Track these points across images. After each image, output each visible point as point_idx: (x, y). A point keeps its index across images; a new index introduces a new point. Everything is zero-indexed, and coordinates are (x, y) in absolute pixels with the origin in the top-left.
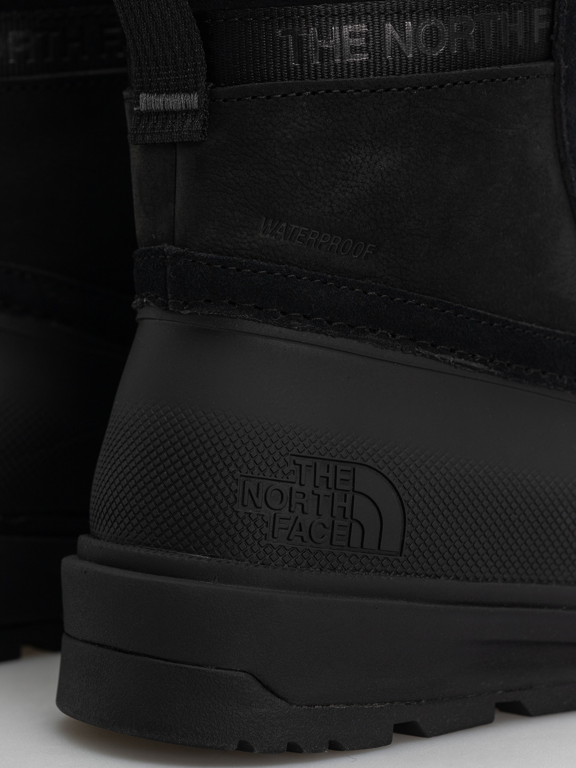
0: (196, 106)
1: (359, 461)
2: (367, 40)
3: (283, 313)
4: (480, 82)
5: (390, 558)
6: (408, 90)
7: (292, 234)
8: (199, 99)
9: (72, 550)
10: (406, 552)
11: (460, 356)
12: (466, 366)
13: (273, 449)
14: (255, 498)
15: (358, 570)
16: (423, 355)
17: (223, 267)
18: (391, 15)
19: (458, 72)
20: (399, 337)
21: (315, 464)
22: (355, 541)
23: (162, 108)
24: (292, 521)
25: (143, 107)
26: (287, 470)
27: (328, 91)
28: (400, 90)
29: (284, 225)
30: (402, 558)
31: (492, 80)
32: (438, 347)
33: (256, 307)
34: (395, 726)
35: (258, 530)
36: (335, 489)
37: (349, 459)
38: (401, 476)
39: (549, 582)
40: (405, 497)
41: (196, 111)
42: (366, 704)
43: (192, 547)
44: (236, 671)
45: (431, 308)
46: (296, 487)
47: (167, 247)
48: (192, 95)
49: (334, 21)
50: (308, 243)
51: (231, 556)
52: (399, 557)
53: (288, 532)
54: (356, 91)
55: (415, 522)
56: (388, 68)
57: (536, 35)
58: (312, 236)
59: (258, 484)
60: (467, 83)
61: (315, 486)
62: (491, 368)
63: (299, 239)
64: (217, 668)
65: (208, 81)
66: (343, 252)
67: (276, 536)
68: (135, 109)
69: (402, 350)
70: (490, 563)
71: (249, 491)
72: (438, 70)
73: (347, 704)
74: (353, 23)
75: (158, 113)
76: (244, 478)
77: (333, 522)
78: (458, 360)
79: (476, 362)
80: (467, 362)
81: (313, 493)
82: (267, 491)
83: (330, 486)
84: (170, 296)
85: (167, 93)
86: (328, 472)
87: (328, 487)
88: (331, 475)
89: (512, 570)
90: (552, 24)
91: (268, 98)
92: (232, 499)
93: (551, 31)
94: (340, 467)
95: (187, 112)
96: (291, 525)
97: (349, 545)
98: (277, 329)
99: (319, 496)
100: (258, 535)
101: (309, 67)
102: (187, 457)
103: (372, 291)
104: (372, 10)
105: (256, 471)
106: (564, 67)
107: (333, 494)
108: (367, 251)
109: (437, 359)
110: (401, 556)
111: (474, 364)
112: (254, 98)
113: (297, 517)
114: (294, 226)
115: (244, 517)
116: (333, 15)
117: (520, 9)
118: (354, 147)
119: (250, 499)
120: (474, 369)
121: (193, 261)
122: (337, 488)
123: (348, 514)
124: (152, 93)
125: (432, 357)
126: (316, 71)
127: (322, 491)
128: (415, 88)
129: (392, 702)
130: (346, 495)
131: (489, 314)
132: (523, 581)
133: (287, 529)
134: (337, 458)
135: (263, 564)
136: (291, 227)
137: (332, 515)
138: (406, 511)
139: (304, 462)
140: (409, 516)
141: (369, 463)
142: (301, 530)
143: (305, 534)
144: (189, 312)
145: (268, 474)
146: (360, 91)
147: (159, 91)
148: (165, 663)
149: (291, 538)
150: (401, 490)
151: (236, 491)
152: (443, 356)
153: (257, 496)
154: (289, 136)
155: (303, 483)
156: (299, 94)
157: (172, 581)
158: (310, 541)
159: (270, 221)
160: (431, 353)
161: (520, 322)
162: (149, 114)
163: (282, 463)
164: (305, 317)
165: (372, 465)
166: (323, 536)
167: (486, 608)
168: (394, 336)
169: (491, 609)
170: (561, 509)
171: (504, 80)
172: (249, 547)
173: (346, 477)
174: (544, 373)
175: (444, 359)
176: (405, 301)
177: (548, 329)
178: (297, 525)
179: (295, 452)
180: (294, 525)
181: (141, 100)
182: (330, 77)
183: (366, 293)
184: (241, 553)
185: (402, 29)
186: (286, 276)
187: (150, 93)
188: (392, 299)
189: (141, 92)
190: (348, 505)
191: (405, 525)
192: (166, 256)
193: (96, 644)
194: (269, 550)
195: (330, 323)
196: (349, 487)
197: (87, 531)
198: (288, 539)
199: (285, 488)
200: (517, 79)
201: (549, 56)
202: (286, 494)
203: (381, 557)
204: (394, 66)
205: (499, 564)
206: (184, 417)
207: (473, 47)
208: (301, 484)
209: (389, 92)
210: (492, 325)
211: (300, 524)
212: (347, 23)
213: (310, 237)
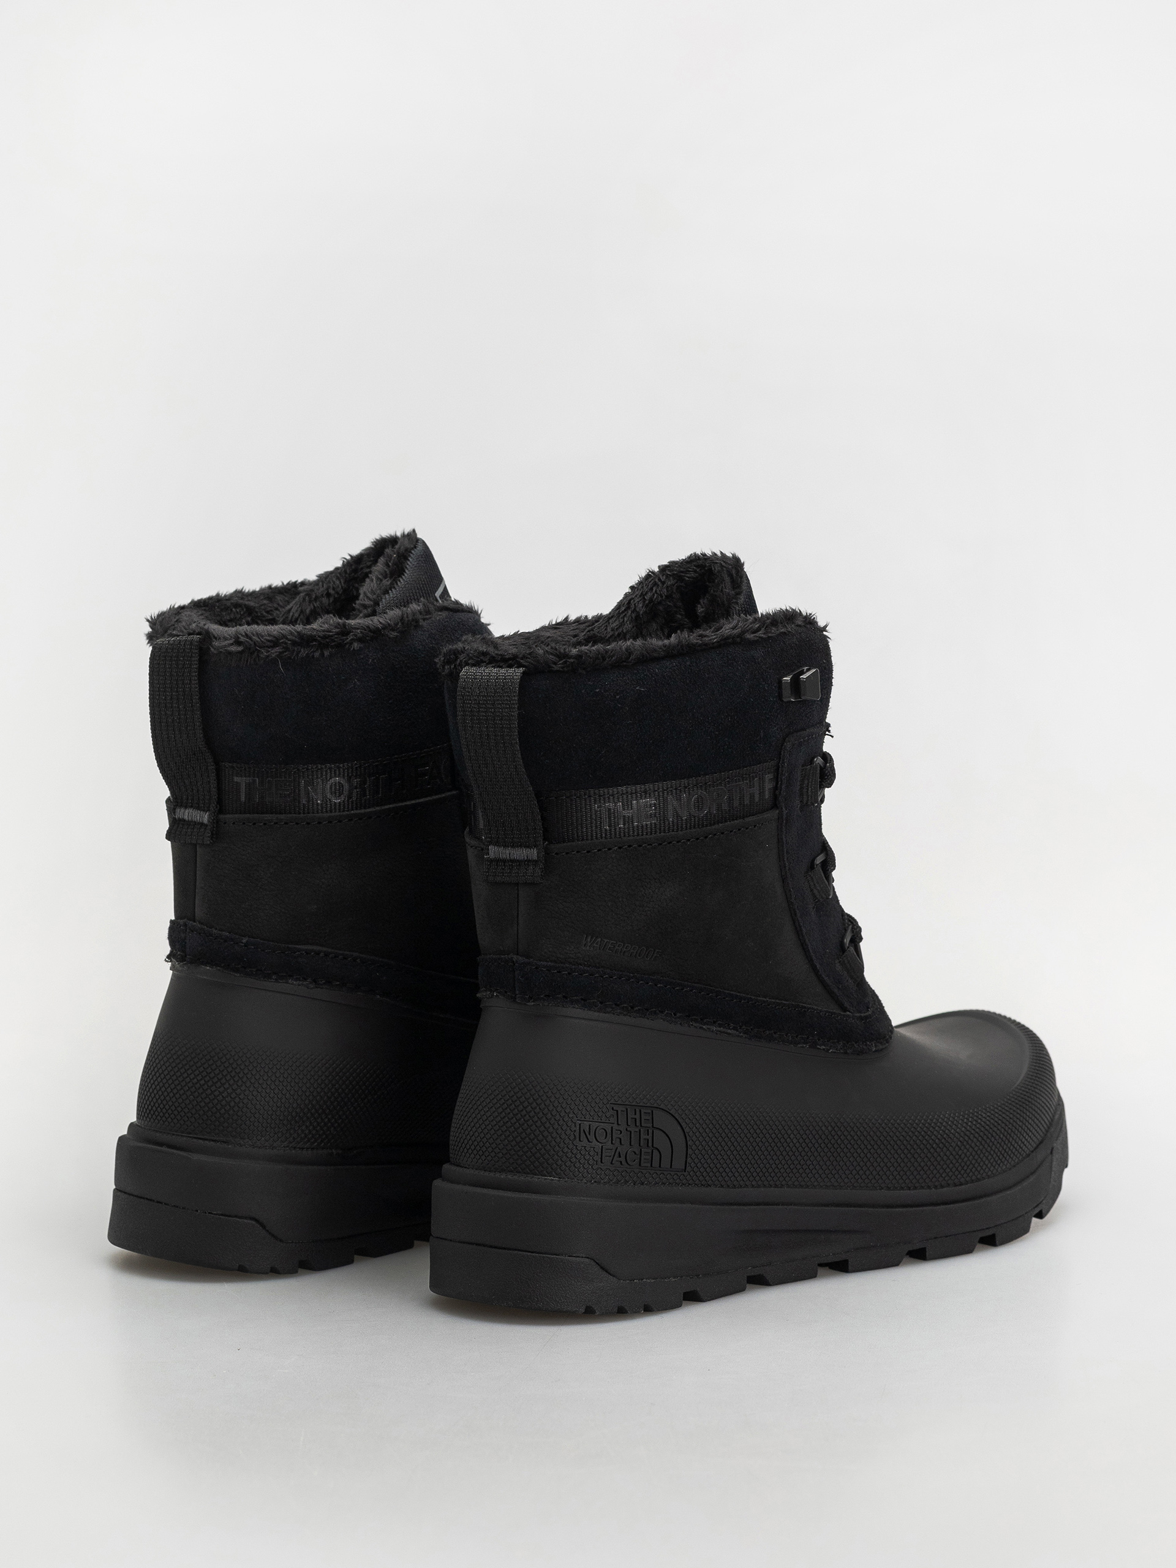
0: (535, 858)
1: (655, 1105)
2: (656, 808)
3: (601, 1003)
4: (731, 832)
5: (679, 1174)
6: (684, 842)
7: (605, 946)
8: (538, 853)
9: (439, 1175)
10: (688, 1169)
11: (720, 1026)
12: (724, 1032)
13: (597, 1100)
14: (587, 1134)
15: (658, 1184)
16: (696, 1027)
17: (558, 972)
18: (671, 791)
19: (716, 826)
20: (678, 1015)
21: (627, 1109)
22: (656, 1163)
23: (508, 858)
24: (614, 1151)
25: (492, 855)
26: (608, 1115)
27: (630, 846)
28: (678, 842)
29: (599, 940)
30: (686, 1174)
31: (739, 830)
32: (705, 1021)
33: (582, 999)
34: (685, 1294)
35: (591, 1158)
36: (641, 1126)
37: (648, 1105)
38: (684, 1115)
39: (782, 1186)
40: (687, 1130)
41: (536, 861)
42: (665, 1278)
43: (545, 1172)
44: (583, 1257)
45: (700, 993)
46: (615, 1127)
47: (515, 957)
48: (532, 850)
49: (632, 797)
50: (616, 952)
51: (573, 1177)
52: (684, 1173)
53: (611, 1158)
54: (649, 845)
55: (694, 1147)
56: (669, 827)
57: (767, 793)
58: (618, 946)
59: (590, 1125)
60: (723, 833)
61: (628, 1125)
62: (740, 1033)
63: (610, 949)
64: (569, 1256)
65: (545, 840)
66: (639, 956)
67: (603, 1162)
68: (485, 857)
69: (681, 1024)
70: (743, 1174)
71: (584, 1130)
72: (703, 826)
73: (654, 1279)
74: (646, 797)
75: (504, 861)
76: (580, 1122)
77: (641, 1150)
78: (719, 1029)
79: (731, 1029)
80: (725, 1030)
81: (627, 1130)
82: (596, 1130)
83: (637, 1125)
84: (517, 992)
85: (513, 847)
86: (635, 1114)
87: (636, 1125)
88: (637, 1117)
89: (758, 1178)
90: (777, 783)
91: (588, 852)
92: (572, 1137)
93: (776, 788)
94: (643, 1111)
95: (528, 861)
96: (613, 1153)
97: (651, 1166)
98: (596, 1014)
99: (631, 1132)
100: (591, 1162)
101: (615, 829)
102: (538, 1108)
103: (660, 984)
104: (659, 789)
105: (588, 1116)
106: (785, 812)
107: (640, 1130)
108: (655, 955)
109: (704, 1029)
110: (685, 1172)
111: (729, 1031)
112: (578, 852)
113: (617, 1148)
114: (606, 941)
115: (581, 1150)
116: (631, 794)
117: (756, 777)
118: (648, 884)
119: (584, 1136)
120: (729, 1034)
121: (536, 968)
122: (643, 1125)
123: (650, 1144)
124: (499, 846)
125: (701, 1028)
126: (620, 832)
127: (632, 1129)
128: (689, 840)
129: (682, 1277)
130: (648, 1130)
131: (739, 994)
132: (765, 1186)
133: (610, 1156)
134: (641, 1104)
135: (595, 1182)
136: (604, 941)
137: (640, 1145)
138: (688, 1140)
139: (620, 1109)
140: (690, 1143)
141: (662, 1106)
142: (620, 1157)
143: (622, 1159)
144: (533, 1003)
145: (596, 1118)
146: (651, 845)
147: (505, 845)
148: (532, 1254)
149: (613, 1162)
150: (683, 1124)
151: (575, 1131)
152: (709, 1027)
153: (590, 1134)
154: (603, 878)
155: (620, 1123)
156: (609, 849)
157: (534, 1196)
158: (626, 1163)
159: (590, 938)
160: (701, 1025)
161: (759, 998)
162: (497, 861)
163: (604, 1110)
164: (616, 1004)
165: (664, 1108)
166: (635, 1161)
167: (742, 1207)
168: (675, 1014)
169: (745, 1208)
170: (789, 1132)
171: (747, 829)
172: (585, 1171)
173: (647, 1118)
174: (775, 1033)
175: (709, 1029)
176: (682, 989)
177: (778, 1001)
178: (617, 1153)
179: (612, 1101)
180: (615, 1153)
181: (490, 851)
182: (629, 836)
183: (656, 985)
184: (571, 1173)
185: (679, 799)
186: (602, 977)
187: (497, 846)
188: (674, 989)
189: (490, 845)
190: (650, 1137)
191: (687, 1150)
192: (514, 964)
193: (474, 1244)
194: (599, 1172)
195: (632, 1008)
196: (651, 1125)
197: (448, 1161)
198: (611, 1163)
199: (608, 1127)
200: (755, 826)
201: (775, 805)
202: (609, 1131)
203: (672, 1173)
204: (674, 826)
205: (749, 1174)
206: (534, 1079)
207: (725, 807)
208: (618, 1124)
209: (671, 844)
210: (740, 1002)
211: (619, 1153)
212: (641, 798)
213: (617, 947)
